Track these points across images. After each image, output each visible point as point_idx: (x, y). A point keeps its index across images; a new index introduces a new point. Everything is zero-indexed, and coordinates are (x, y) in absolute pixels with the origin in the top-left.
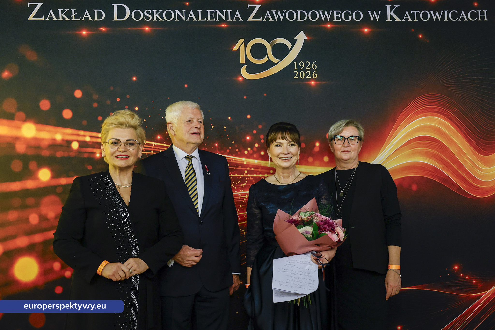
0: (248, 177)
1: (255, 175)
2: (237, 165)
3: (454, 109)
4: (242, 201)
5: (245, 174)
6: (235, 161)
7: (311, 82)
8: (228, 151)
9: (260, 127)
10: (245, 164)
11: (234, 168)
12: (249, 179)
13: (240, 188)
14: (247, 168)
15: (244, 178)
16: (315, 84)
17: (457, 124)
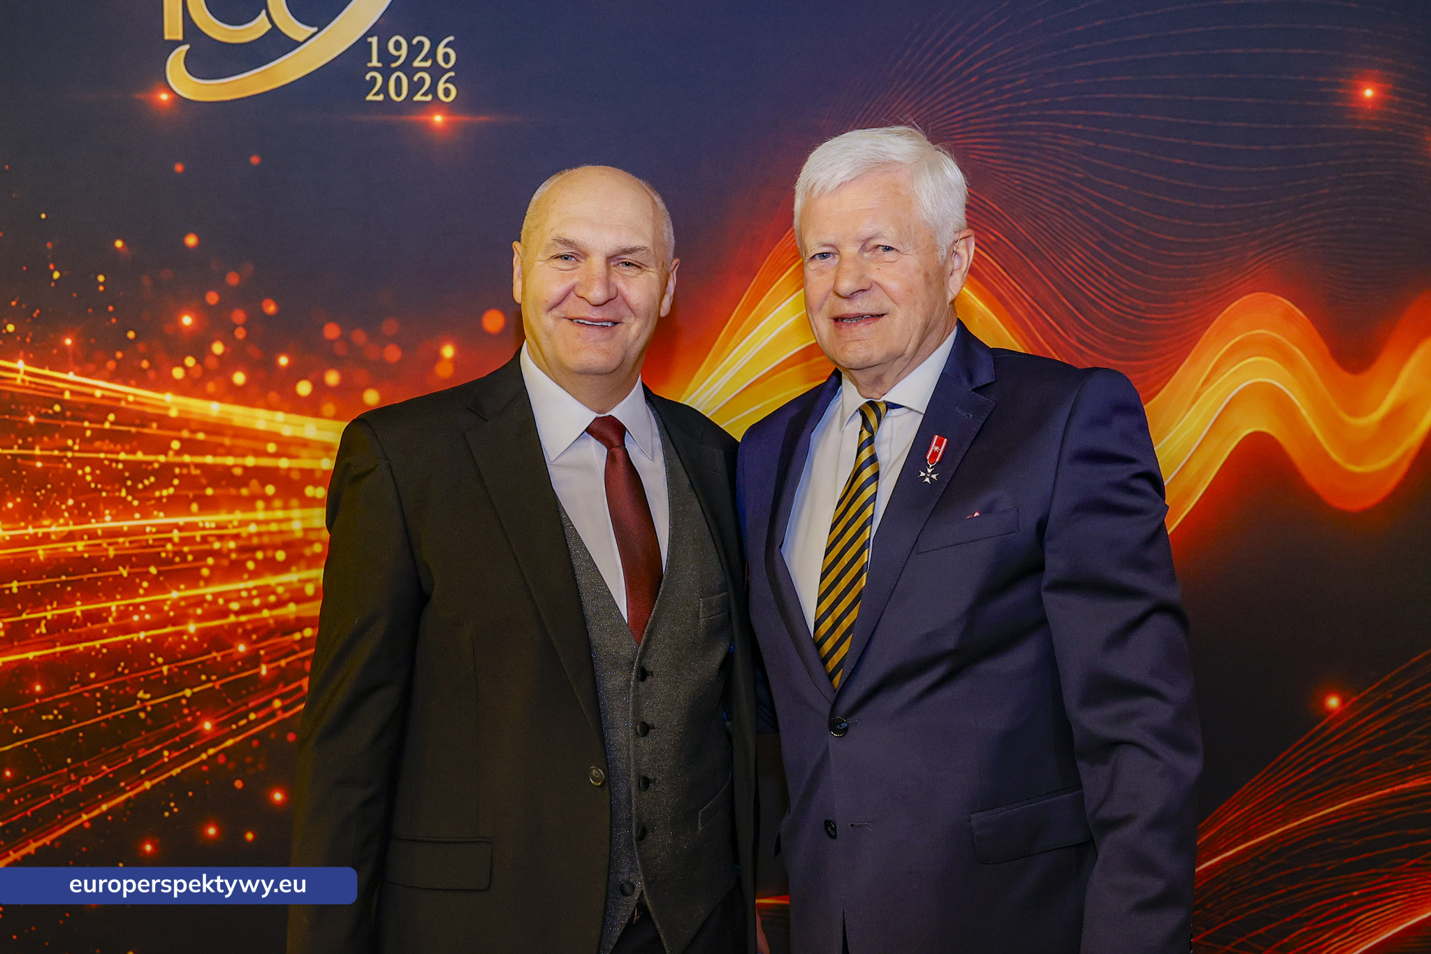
0: (182, 465)
1: (209, 459)
2: (144, 419)
3: (987, 230)
4: (159, 553)
5: (171, 453)
6: (135, 403)
7: (432, 114)
8: (111, 365)
9: (233, 279)
10: (174, 419)
11: (133, 430)
12: (185, 471)
13: (152, 505)
14: (180, 430)
15: (167, 468)
16: (447, 123)
17: (997, 290)
